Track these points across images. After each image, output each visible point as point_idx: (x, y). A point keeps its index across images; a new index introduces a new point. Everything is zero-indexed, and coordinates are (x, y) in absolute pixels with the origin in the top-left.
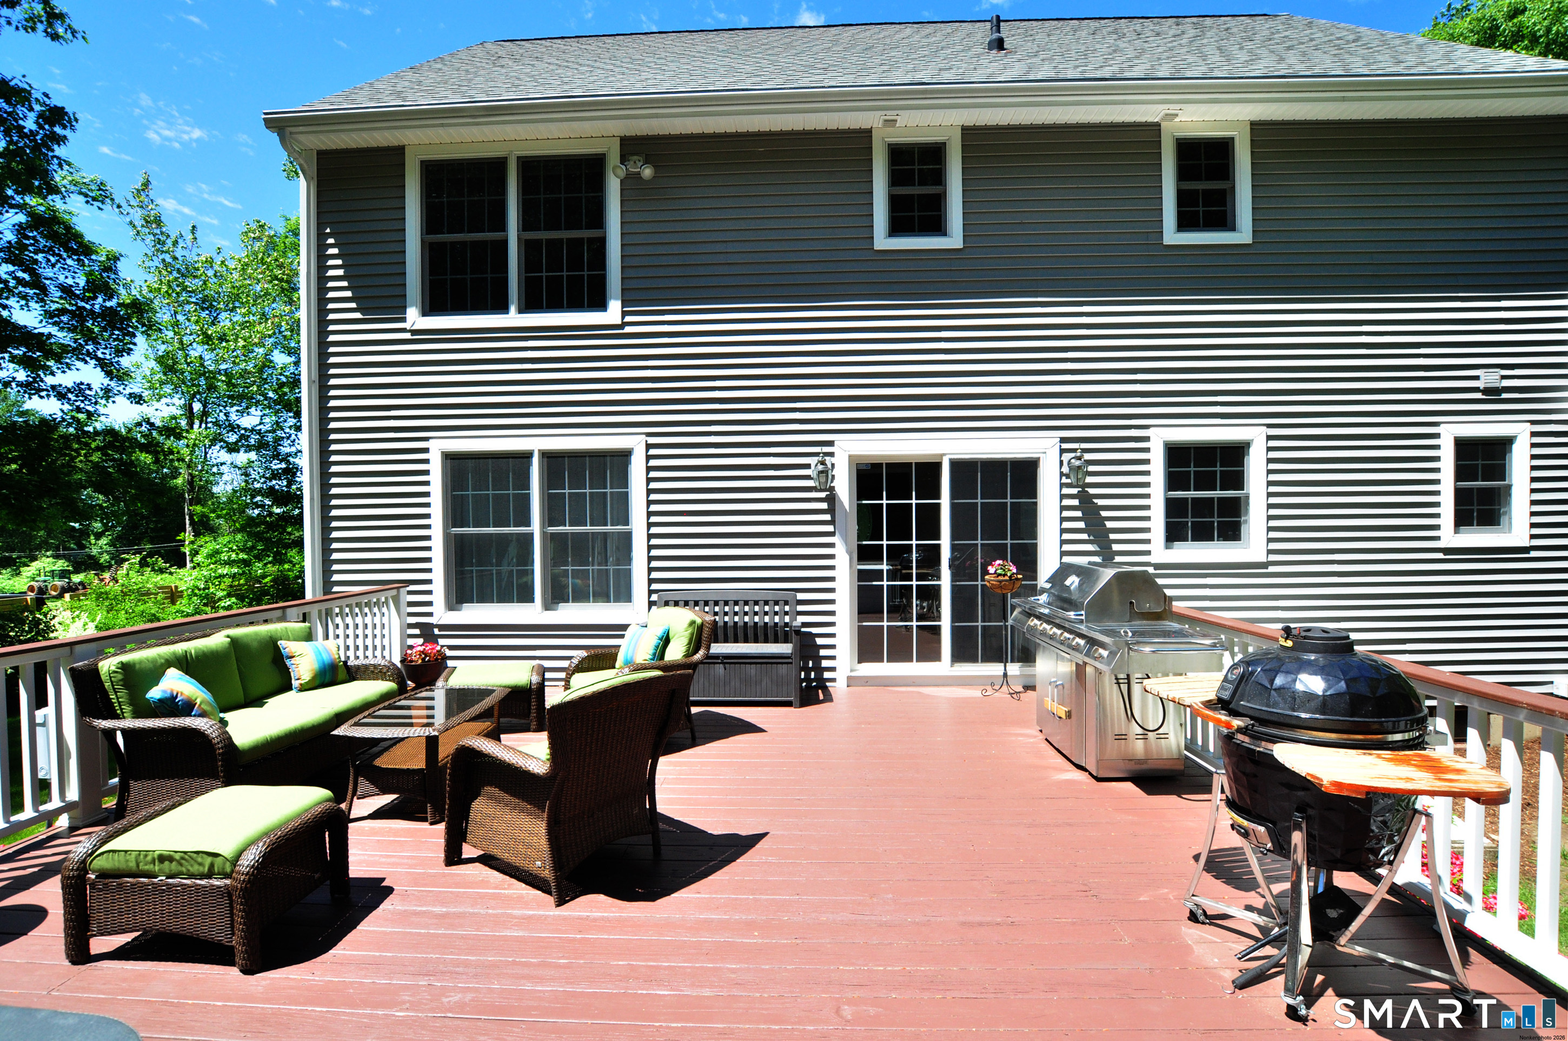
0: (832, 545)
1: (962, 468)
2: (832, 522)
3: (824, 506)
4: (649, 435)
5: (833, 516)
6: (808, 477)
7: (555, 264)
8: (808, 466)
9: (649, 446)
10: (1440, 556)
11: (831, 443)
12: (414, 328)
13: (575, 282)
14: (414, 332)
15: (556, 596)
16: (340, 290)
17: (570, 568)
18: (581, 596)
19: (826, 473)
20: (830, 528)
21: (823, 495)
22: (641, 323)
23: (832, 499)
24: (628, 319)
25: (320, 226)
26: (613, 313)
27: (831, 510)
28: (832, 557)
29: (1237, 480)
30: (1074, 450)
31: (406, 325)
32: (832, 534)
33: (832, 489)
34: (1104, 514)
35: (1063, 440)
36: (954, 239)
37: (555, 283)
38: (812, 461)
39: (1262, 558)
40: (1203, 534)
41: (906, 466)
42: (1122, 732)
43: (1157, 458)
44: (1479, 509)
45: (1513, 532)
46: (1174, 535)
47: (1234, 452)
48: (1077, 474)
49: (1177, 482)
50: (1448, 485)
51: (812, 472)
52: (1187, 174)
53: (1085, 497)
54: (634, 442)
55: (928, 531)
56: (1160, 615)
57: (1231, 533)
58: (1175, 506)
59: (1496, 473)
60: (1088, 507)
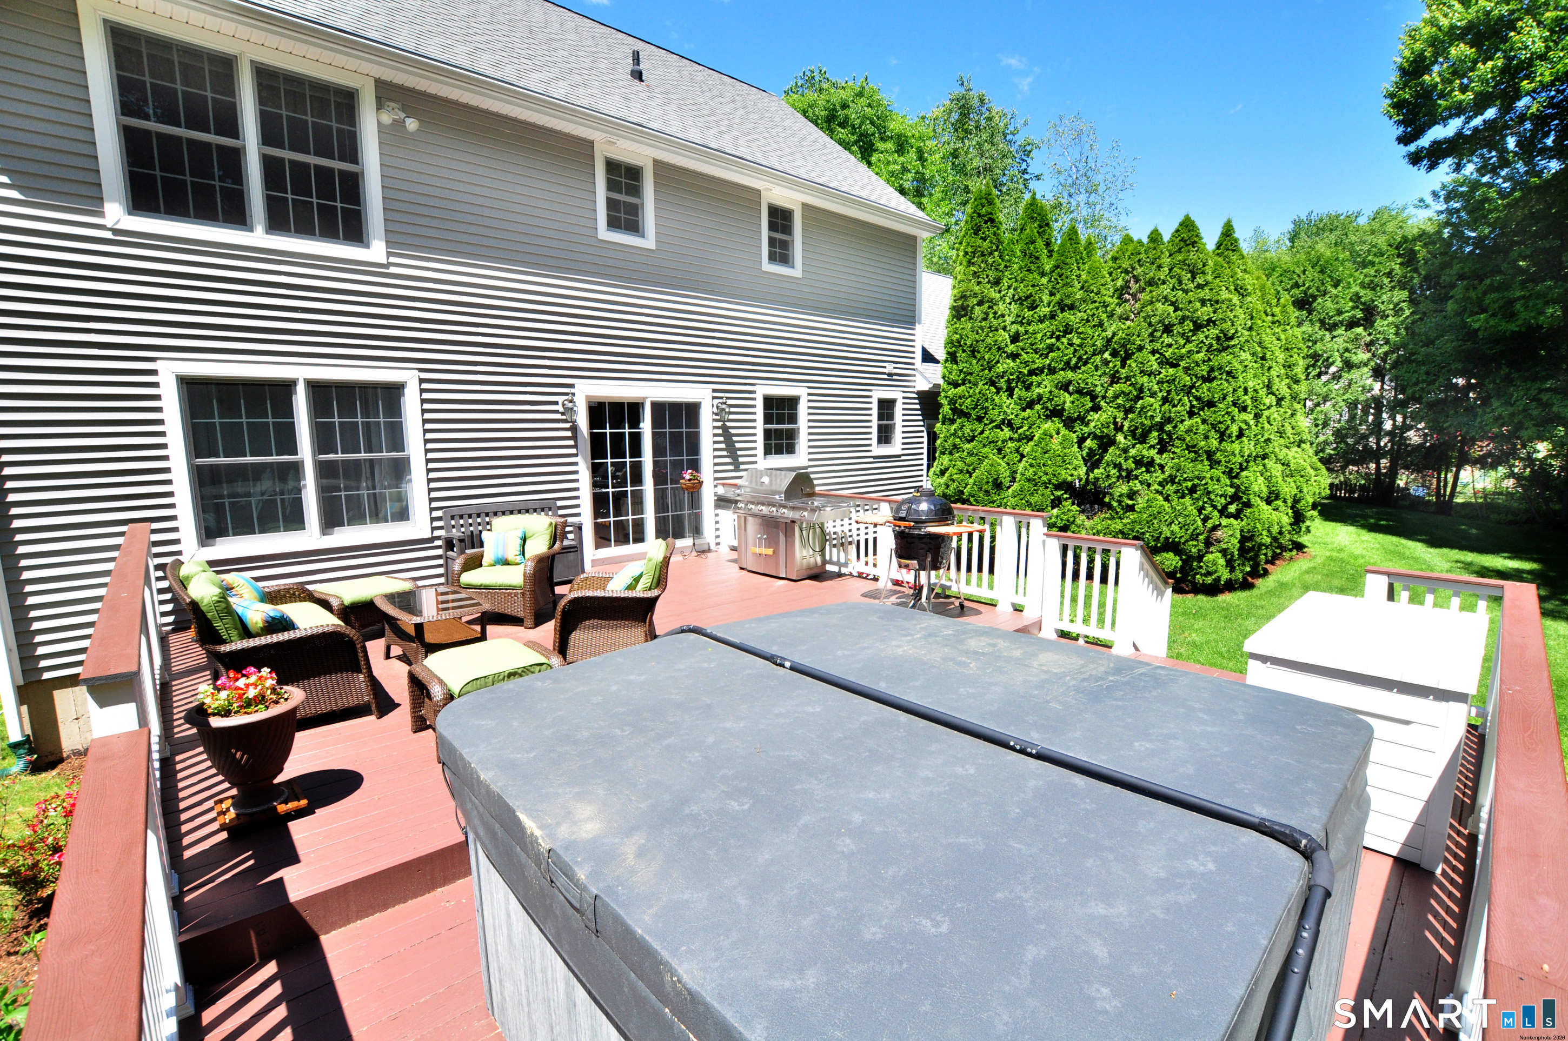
0: (576, 464)
1: (658, 407)
2: (575, 446)
3: (569, 434)
4: (421, 370)
5: (576, 441)
6: (557, 412)
7: (301, 188)
8: (556, 403)
9: (422, 381)
10: (871, 460)
11: (572, 386)
12: (117, 227)
13: (327, 212)
14: (116, 232)
15: (330, 521)
17: (343, 493)
18: (357, 518)
19: (569, 411)
20: (574, 451)
21: (568, 425)
22: (406, 265)
23: (574, 429)
24: (392, 260)
26: (376, 251)
27: (574, 439)
28: (576, 472)
29: (793, 419)
30: (721, 398)
31: (108, 221)
32: (576, 455)
33: (574, 422)
34: (735, 439)
35: (714, 391)
36: (648, 242)
37: (302, 208)
38: (560, 399)
39: (806, 463)
40: (779, 451)
41: (621, 405)
42: (804, 555)
43: (760, 404)
44: (885, 435)
45: (895, 448)
46: (767, 452)
47: (792, 402)
48: (720, 412)
49: (768, 419)
50: (875, 423)
51: (559, 408)
52: (772, 227)
53: (725, 429)
54: (409, 377)
55: (636, 450)
56: (812, 495)
57: (791, 450)
58: (767, 433)
59: (890, 416)
60: (726, 435)
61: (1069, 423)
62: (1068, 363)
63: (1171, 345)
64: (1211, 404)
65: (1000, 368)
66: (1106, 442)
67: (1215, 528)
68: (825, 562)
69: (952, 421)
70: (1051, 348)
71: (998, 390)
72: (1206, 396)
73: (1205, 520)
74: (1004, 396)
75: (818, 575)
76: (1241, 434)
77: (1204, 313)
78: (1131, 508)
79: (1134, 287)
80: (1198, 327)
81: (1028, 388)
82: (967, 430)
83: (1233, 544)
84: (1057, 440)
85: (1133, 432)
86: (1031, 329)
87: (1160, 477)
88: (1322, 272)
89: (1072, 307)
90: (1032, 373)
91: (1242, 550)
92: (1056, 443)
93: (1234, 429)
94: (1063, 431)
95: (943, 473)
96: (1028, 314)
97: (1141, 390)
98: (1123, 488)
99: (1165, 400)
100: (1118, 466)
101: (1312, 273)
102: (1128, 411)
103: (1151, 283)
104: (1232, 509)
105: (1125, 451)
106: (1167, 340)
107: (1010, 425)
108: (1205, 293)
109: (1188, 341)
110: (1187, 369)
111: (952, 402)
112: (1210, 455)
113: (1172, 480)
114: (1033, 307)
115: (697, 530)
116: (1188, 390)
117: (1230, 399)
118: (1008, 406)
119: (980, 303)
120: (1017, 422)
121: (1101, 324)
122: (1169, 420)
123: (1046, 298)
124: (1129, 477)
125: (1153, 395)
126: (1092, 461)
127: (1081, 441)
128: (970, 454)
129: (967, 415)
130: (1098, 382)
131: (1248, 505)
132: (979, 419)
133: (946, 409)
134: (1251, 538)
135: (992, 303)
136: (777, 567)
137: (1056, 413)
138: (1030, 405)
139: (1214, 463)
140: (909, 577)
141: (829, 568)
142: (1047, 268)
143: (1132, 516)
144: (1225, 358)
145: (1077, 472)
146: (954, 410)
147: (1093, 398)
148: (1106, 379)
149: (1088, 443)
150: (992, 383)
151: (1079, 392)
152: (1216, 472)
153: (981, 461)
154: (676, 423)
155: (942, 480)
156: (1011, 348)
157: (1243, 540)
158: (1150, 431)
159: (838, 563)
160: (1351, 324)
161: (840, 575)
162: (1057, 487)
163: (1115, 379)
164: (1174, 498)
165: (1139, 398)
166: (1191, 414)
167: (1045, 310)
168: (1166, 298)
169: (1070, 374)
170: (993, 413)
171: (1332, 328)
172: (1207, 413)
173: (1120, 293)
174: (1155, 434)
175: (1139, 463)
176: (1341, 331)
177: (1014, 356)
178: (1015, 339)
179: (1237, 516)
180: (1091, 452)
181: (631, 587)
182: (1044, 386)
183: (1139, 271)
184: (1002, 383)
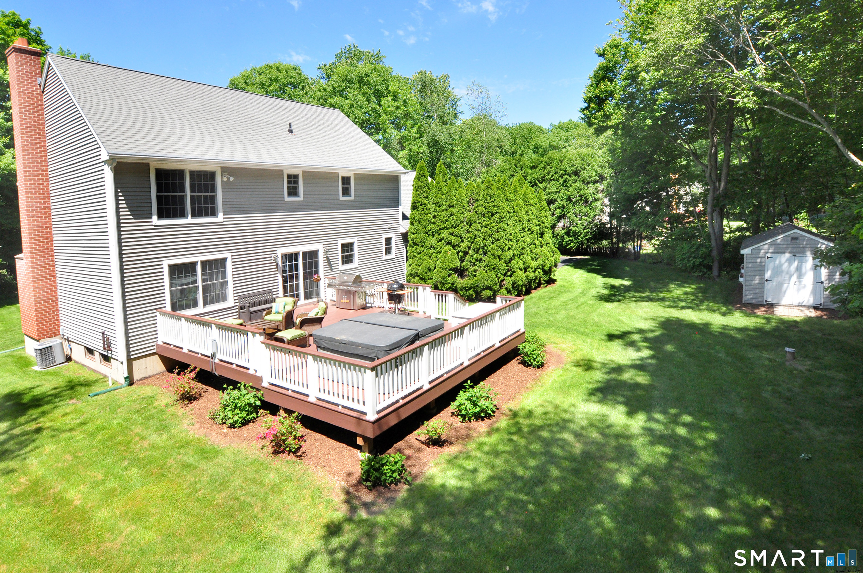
0: (277, 276)
1: (305, 254)
2: (277, 270)
4: (233, 252)
6: (272, 260)
7: (199, 203)
8: (271, 257)
9: (232, 256)
10: (383, 261)
11: (276, 251)
12: (155, 224)
13: (206, 209)
14: (155, 226)
15: (205, 304)
16: (125, 212)
17: (209, 295)
18: (212, 302)
19: (275, 259)
21: (275, 264)
22: (228, 221)
23: (277, 265)
24: (224, 220)
25: (116, 188)
26: (220, 218)
27: (277, 268)
28: (277, 279)
29: (352, 250)
30: (325, 247)
31: (153, 224)
32: (277, 273)
33: (277, 262)
34: (331, 260)
35: (323, 245)
36: (301, 198)
37: (200, 209)
38: (273, 255)
39: (358, 266)
40: (347, 262)
41: (292, 254)
42: (359, 301)
43: (340, 247)
44: (388, 251)
45: (393, 255)
46: (343, 263)
47: (352, 244)
48: (326, 252)
49: (343, 252)
50: (384, 247)
51: (273, 258)
52: (343, 183)
53: (327, 257)
54: (228, 255)
55: (297, 270)
56: (362, 281)
57: (351, 261)
58: (343, 257)
59: (390, 244)
60: (328, 259)
61: (454, 247)
62: (452, 226)
63: (485, 221)
64: (498, 240)
65: (429, 228)
66: (466, 253)
67: (502, 281)
68: (366, 303)
69: (413, 247)
70: (446, 221)
71: (429, 235)
72: (497, 237)
73: (499, 278)
74: (431, 237)
75: (364, 308)
76: (509, 249)
77: (494, 210)
78: (475, 276)
79: (472, 201)
80: (493, 215)
81: (439, 235)
82: (418, 250)
83: (510, 286)
84: (450, 253)
85: (474, 250)
86: (439, 214)
87: (484, 264)
88: (583, 160)
89: (453, 206)
90: (440, 229)
91: (513, 287)
92: (449, 255)
93: (506, 248)
94: (452, 250)
95: (410, 265)
96: (438, 209)
97: (475, 236)
98: (472, 269)
99: (484, 239)
100: (471, 262)
101: (579, 161)
102: (472, 243)
103: (477, 200)
104: (509, 274)
105: (472, 256)
106: (484, 219)
107: (434, 247)
108: (495, 203)
109: (490, 219)
110: (490, 229)
111: (412, 240)
112: (499, 257)
113: (487, 266)
114: (440, 206)
115: (318, 295)
116: (491, 236)
117: (504, 238)
118: (433, 241)
119: (421, 205)
120: (436, 247)
121: (462, 213)
122: (485, 245)
123: (444, 203)
124: (474, 265)
125: (480, 237)
126: (462, 260)
127: (458, 253)
128: (420, 259)
129: (418, 245)
130: (462, 233)
131: (514, 272)
132: (422, 246)
133: (410, 242)
134: (515, 283)
135: (425, 205)
136: (351, 306)
137: (449, 243)
138: (441, 240)
139: (500, 259)
140: (393, 306)
141: (368, 305)
142: (445, 192)
143: (475, 278)
144: (501, 225)
145: (457, 264)
146: (413, 243)
147: (461, 238)
148: (465, 231)
149: (460, 254)
150: (427, 233)
151: (456, 236)
152: (501, 262)
153: (423, 261)
154: (310, 258)
155: (410, 268)
156: (433, 220)
157: (513, 284)
158: (479, 249)
159: (371, 303)
160: (596, 182)
161: (372, 307)
162: (450, 270)
163: (468, 232)
164: (488, 271)
165: (475, 238)
166: (493, 243)
167: (444, 207)
168: (482, 205)
169: (453, 230)
170: (427, 244)
171: (588, 183)
172: (497, 243)
173: (469, 202)
174: (481, 250)
175: (477, 260)
176: (591, 185)
177: (434, 223)
178: (434, 217)
179: (511, 276)
180: (461, 257)
181: (316, 315)
182: (445, 234)
183: (473, 196)
184: (430, 233)
